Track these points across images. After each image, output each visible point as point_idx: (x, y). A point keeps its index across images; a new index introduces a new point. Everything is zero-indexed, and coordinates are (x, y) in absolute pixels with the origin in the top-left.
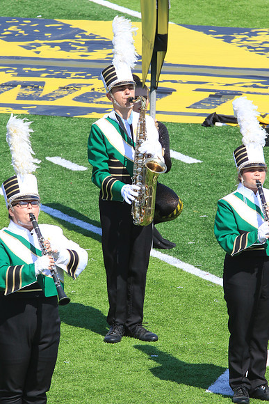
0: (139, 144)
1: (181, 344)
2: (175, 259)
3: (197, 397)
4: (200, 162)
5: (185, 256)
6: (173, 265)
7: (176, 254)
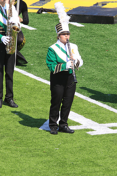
0: (9, 18)
1: (28, 108)
2: (25, 72)
3: (35, 132)
4: (36, 29)
5: (29, 70)
6: (25, 74)
7: (26, 70)
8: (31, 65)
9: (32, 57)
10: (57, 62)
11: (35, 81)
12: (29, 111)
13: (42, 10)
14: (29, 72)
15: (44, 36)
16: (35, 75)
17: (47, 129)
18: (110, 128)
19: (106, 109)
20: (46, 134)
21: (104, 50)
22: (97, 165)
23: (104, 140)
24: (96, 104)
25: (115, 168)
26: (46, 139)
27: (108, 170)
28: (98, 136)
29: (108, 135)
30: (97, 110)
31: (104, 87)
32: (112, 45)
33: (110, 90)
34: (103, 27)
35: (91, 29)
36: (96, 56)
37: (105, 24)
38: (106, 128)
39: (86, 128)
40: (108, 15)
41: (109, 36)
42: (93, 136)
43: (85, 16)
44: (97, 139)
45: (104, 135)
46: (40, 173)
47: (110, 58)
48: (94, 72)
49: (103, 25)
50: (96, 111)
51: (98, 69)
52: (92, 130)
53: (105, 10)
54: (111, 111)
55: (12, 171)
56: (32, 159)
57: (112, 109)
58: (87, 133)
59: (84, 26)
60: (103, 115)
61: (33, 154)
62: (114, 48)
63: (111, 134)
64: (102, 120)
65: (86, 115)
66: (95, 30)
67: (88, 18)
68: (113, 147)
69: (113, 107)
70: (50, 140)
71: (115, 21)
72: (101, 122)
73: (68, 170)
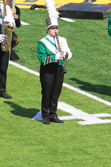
2: (19, 65)
3: (28, 122)
5: (23, 63)
6: (18, 67)
7: (20, 63)
8: (24, 59)
9: (25, 51)
10: (47, 54)
11: (28, 73)
12: (22, 102)
13: (35, 6)
14: (23, 65)
15: (37, 31)
16: (28, 68)
17: (40, 120)
18: (99, 118)
19: (95, 101)
20: (39, 124)
21: (94, 45)
22: (87, 153)
23: (93, 130)
24: (86, 96)
25: (104, 156)
26: (39, 128)
27: (97, 158)
28: (88, 126)
29: (98, 125)
30: (88, 101)
31: (94, 79)
32: (101, 39)
33: (99, 82)
34: (93, 22)
35: (82, 24)
36: (86, 50)
37: (95, 19)
38: (96, 118)
39: (77, 118)
40: (98, 11)
41: (99, 31)
42: (84, 126)
43: (75, 12)
44: (87, 129)
45: (94, 125)
46: (33, 161)
47: (100, 51)
48: (84, 66)
49: (93, 20)
50: (86, 102)
51: (88, 62)
52: (83, 120)
53: (94, 7)
54: (101, 102)
55: (6, 159)
56: (26, 147)
57: (101, 100)
58: (78, 122)
59: (75, 21)
60: (93, 106)
61: (26, 143)
62: (103, 43)
63: (101, 124)
64: (92, 110)
65: (77, 106)
66: (85, 26)
67: (78, 13)
68: (103, 136)
69: (103, 98)
70: (42, 129)
71: (104, 16)
72: (90, 113)
73: (59, 158)
